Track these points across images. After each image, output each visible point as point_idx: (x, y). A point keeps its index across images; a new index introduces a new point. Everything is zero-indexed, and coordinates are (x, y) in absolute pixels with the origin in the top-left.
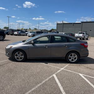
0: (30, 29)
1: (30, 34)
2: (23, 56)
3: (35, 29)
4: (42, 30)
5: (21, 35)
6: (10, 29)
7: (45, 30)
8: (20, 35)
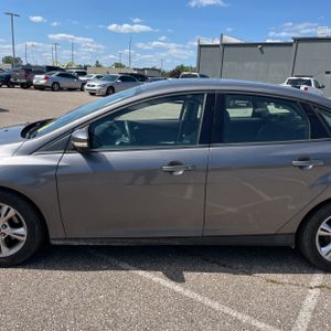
0: (98, 65)
1: (97, 85)
2: (22, 230)
3: (118, 65)
4: (144, 70)
5: (61, 89)
6: (24, 64)
7: (153, 69)
8: (56, 87)
